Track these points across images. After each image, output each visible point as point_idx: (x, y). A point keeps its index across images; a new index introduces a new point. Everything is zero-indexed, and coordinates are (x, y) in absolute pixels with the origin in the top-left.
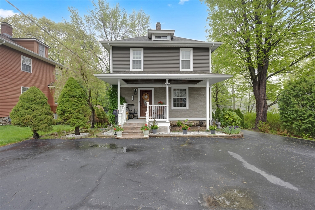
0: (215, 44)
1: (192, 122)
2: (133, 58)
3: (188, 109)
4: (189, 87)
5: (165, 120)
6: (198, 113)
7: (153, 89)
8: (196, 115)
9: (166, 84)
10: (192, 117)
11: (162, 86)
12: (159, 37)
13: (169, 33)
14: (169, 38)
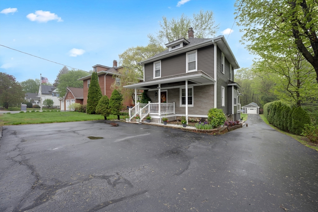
0: (214, 40)
1: (197, 118)
2: (156, 69)
3: (193, 106)
4: (194, 87)
5: (157, 114)
6: (202, 110)
7: (167, 91)
8: (201, 112)
9: (158, 87)
10: (197, 114)
11: (173, 88)
12: (174, 47)
13: (181, 42)
14: (181, 45)
